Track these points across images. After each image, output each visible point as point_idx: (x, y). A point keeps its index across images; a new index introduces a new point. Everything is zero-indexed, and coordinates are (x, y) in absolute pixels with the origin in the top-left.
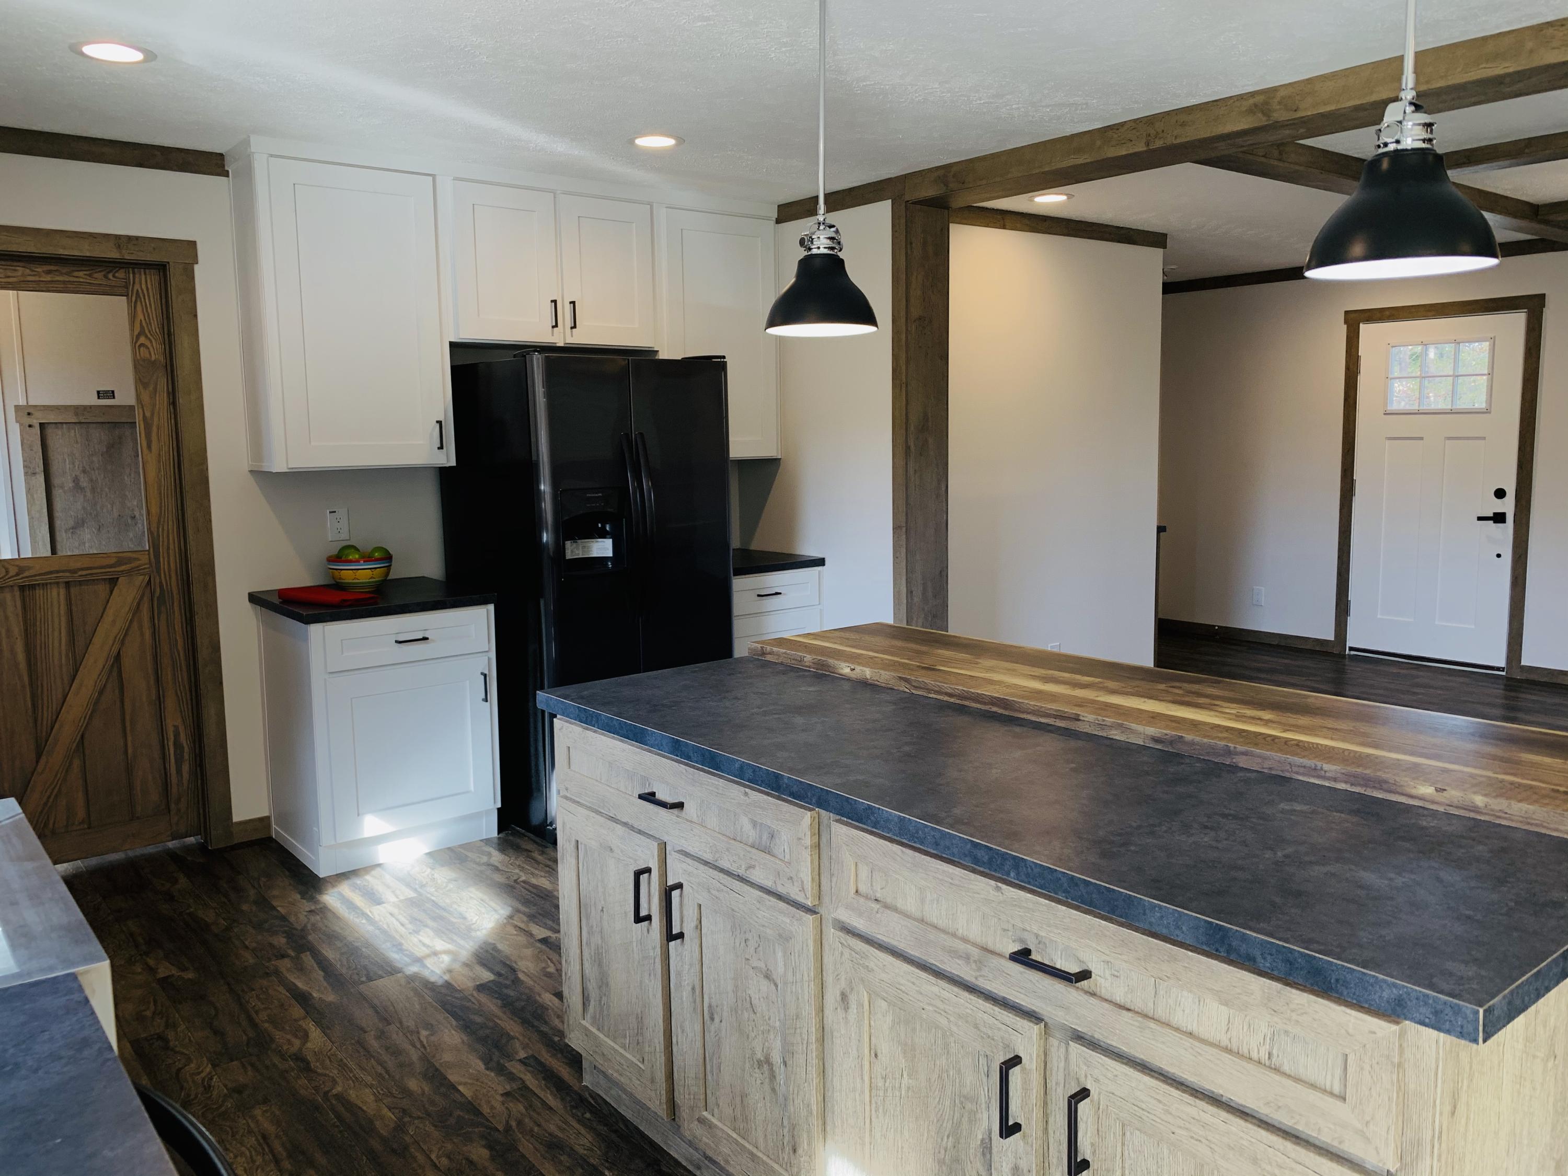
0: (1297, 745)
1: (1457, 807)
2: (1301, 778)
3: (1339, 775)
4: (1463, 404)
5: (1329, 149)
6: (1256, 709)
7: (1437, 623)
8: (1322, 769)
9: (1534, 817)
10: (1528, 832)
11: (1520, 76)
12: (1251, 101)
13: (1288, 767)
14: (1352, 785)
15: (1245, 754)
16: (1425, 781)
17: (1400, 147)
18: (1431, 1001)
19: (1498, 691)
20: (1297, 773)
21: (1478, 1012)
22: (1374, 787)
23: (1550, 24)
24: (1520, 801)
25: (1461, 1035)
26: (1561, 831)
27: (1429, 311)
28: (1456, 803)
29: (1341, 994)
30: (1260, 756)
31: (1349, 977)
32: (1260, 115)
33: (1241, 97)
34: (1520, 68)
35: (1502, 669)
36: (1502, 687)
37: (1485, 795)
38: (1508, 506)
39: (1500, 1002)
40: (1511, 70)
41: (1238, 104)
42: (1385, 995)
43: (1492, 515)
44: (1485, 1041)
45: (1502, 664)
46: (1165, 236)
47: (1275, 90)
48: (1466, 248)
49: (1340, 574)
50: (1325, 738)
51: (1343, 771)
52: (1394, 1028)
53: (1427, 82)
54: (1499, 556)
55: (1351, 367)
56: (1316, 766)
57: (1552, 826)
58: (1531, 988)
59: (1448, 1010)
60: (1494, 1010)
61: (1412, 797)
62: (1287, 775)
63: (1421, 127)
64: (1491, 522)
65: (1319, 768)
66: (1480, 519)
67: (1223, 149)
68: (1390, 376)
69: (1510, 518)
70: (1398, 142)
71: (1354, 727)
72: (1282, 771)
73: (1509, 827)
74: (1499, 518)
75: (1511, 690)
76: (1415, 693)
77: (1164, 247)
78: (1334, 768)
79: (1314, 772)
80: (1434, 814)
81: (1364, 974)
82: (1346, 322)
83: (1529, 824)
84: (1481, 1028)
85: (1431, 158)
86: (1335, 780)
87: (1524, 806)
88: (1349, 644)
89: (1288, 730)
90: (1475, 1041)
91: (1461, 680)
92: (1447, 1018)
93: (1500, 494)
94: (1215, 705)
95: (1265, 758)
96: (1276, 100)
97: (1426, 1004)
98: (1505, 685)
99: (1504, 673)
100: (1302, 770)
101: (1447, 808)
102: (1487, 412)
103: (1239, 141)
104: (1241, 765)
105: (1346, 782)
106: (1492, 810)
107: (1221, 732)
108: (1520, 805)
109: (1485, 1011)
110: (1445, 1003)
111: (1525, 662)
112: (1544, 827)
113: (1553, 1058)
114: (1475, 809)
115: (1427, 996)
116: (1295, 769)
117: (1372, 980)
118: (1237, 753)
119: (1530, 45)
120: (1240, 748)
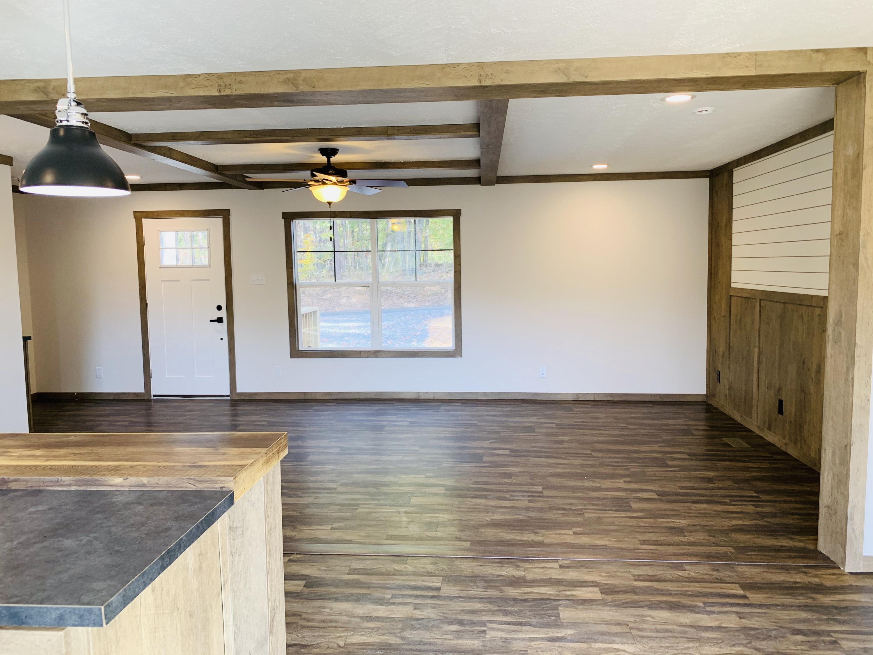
0: (51, 468)
1: (134, 486)
2: (50, 488)
3: (71, 482)
4: (198, 263)
5: (98, 121)
6: (33, 450)
7: (196, 376)
8: (62, 480)
9: (171, 483)
10: (168, 491)
11: (178, 99)
12: (36, 85)
13: (42, 484)
14: (79, 486)
15: (15, 481)
16: (118, 475)
17: (69, 124)
18: (77, 612)
19: (226, 408)
20: (48, 486)
21: (100, 609)
22: (91, 485)
23: (190, 76)
24: (164, 476)
25: (94, 625)
26: (183, 487)
27: (177, 214)
28: (134, 484)
29: (29, 624)
30: (24, 481)
31: (32, 612)
32: (42, 94)
33: (29, 81)
34: (178, 95)
35: (229, 396)
36: (229, 405)
37: (148, 477)
38: (223, 314)
39: (117, 598)
40: (174, 95)
41: (27, 84)
42: (53, 616)
43: (216, 319)
44: (107, 624)
45: (228, 393)
46: (11, 158)
47: (50, 81)
48: (110, 184)
49: (144, 355)
50: (71, 460)
51: (74, 479)
52: (61, 633)
53: (134, 93)
54: (222, 339)
55: (140, 242)
56: (58, 479)
57: (179, 486)
58: (139, 583)
59: (86, 614)
60: (112, 604)
61: (111, 486)
62: (41, 488)
63: (80, 115)
64: (217, 322)
65: (60, 480)
66: (211, 321)
67: (23, 110)
68: (161, 247)
69: (225, 320)
70: (68, 121)
71: (91, 450)
72: (39, 487)
73: (160, 491)
74: (220, 320)
75: (233, 406)
76: (185, 416)
77: (11, 165)
78: (68, 478)
79: (57, 483)
80: (122, 492)
81: (40, 608)
82: (134, 217)
83: (169, 487)
84: (103, 617)
85: (87, 133)
86: (70, 485)
87: (166, 478)
88: (152, 394)
89: (49, 460)
90: (101, 625)
91: (209, 404)
92: (86, 618)
93: (219, 308)
94: (6, 452)
95: (27, 481)
96: (51, 87)
97: (75, 614)
98: (231, 404)
99: (229, 398)
100: (50, 484)
101: (130, 488)
102: (209, 267)
103: (33, 106)
104: (13, 488)
105: (76, 485)
106: (152, 484)
107: (3, 469)
108: (164, 478)
109: (105, 607)
110: (84, 610)
111: (238, 391)
112: (176, 487)
113: (177, 610)
114: (143, 485)
115: (75, 609)
116: (46, 484)
117: (45, 610)
118: (10, 482)
119: (181, 84)
120: (12, 478)
